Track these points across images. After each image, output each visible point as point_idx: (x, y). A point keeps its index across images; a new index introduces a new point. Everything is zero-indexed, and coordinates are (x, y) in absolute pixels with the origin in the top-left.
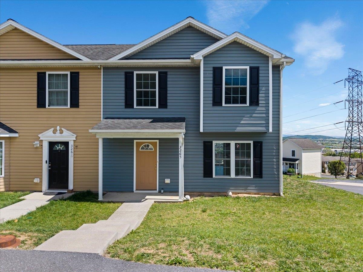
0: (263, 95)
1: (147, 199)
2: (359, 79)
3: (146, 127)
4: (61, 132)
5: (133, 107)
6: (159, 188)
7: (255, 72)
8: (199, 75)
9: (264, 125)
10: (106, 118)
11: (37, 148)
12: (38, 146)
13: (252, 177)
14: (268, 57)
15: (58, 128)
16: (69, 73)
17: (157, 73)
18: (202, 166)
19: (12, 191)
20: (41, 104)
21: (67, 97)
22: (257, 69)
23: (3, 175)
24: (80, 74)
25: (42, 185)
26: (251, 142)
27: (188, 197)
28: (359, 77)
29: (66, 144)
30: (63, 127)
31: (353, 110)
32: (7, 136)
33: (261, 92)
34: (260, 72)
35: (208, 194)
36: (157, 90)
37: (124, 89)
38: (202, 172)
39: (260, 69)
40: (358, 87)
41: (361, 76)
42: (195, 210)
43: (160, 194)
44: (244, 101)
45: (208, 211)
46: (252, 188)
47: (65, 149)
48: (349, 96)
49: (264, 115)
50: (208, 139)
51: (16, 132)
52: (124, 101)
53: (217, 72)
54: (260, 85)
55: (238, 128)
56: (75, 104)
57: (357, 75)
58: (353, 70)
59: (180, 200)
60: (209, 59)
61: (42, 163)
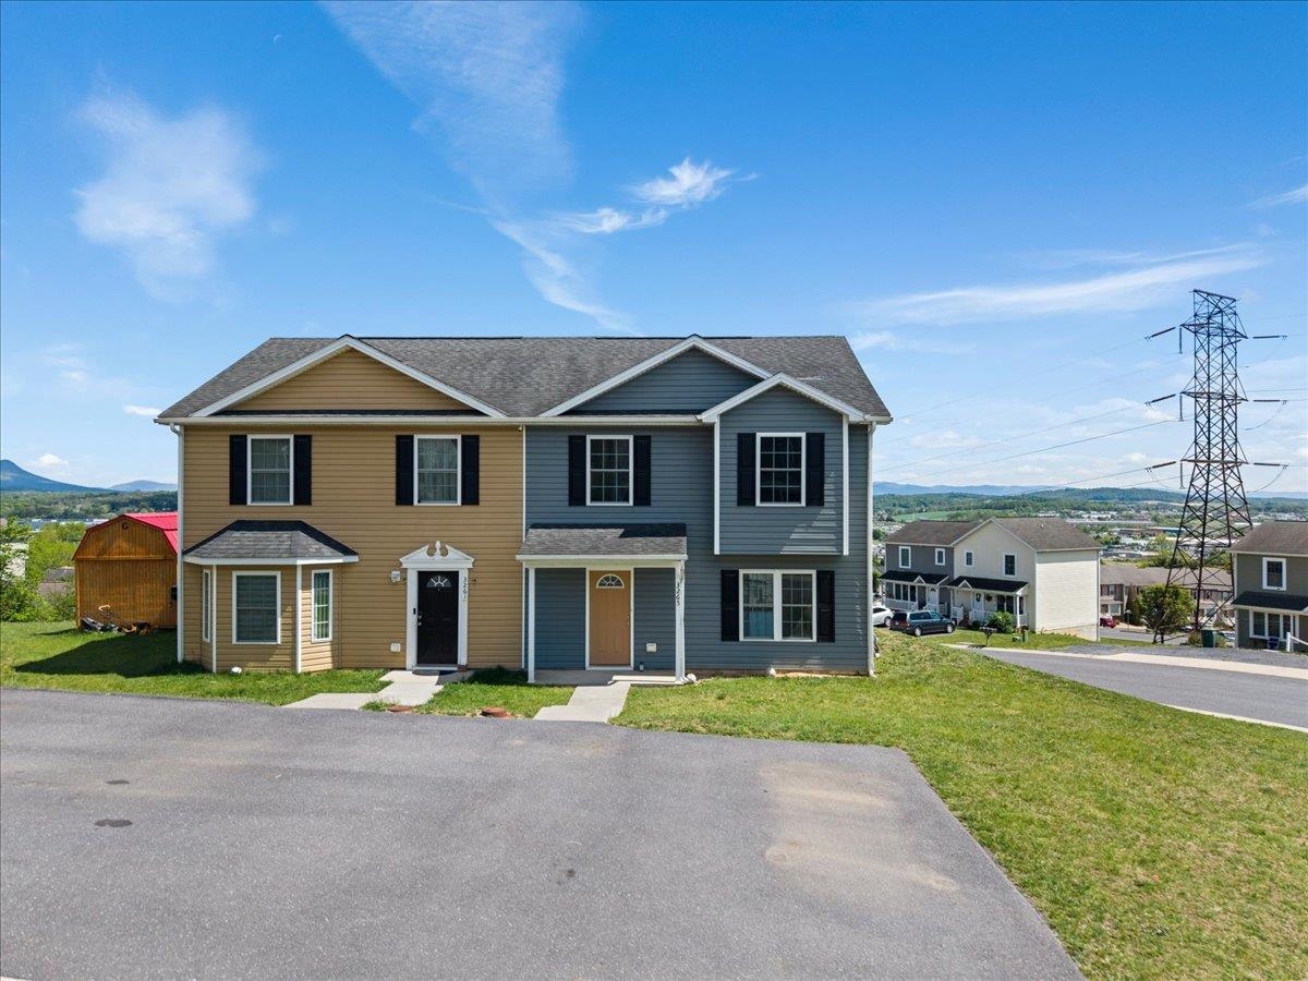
0: (832, 486)
1: (615, 681)
2: (1228, 325)
3: (617, 549)
4: (444, 553)
5: (584, 504)
6: (635, 662)
7: (816, 442)
8: (712, 442)
9: (834, 543)
10: (535, 526)
11: (396, 584)
12: (399, 579)
13: (815, 639)
14: (841, 415)
15: (438, 544)
16: (459, 438)
17: (631, 438)
18: (719, 618)
19: (350, 668)
20: (404, 497)
21: (456, 483)
22: (821, 437)
23: (330, 638)
24: (481, 439)
25: (405, 656)
26: (813, 573)
27: (692, 677)
28: (1225, 318)
29: (453, 576)
30: (449, 543)
31: (1209, 421)
32: (340, 561)
33: (827, 480)
34: (826, 442)
35: (729, 672)
36: (631, 470)
37: (567, 468)
38: (719, 629)
39: (826, 437)
40: (1223, 352)
41: (1235, 314)
42: (706, 697)
43: (637, 671)
44: (796, 497)
45: (728, 698)
46: (814, 662)
47: (449, 585)
48: (1195, 377)
49: (833, 524)
50: (729, 566)
51: (355, 554)
52: (567, 492)
53: (746, 442)
54: (826, 467)
55: (786, 548)
56: (471, 497)
57: (1221, 311)
58: (1208, 294)
59: (677, 683)
60: (730, 418)
61: (406, 614)
